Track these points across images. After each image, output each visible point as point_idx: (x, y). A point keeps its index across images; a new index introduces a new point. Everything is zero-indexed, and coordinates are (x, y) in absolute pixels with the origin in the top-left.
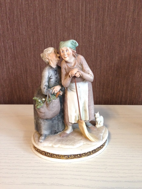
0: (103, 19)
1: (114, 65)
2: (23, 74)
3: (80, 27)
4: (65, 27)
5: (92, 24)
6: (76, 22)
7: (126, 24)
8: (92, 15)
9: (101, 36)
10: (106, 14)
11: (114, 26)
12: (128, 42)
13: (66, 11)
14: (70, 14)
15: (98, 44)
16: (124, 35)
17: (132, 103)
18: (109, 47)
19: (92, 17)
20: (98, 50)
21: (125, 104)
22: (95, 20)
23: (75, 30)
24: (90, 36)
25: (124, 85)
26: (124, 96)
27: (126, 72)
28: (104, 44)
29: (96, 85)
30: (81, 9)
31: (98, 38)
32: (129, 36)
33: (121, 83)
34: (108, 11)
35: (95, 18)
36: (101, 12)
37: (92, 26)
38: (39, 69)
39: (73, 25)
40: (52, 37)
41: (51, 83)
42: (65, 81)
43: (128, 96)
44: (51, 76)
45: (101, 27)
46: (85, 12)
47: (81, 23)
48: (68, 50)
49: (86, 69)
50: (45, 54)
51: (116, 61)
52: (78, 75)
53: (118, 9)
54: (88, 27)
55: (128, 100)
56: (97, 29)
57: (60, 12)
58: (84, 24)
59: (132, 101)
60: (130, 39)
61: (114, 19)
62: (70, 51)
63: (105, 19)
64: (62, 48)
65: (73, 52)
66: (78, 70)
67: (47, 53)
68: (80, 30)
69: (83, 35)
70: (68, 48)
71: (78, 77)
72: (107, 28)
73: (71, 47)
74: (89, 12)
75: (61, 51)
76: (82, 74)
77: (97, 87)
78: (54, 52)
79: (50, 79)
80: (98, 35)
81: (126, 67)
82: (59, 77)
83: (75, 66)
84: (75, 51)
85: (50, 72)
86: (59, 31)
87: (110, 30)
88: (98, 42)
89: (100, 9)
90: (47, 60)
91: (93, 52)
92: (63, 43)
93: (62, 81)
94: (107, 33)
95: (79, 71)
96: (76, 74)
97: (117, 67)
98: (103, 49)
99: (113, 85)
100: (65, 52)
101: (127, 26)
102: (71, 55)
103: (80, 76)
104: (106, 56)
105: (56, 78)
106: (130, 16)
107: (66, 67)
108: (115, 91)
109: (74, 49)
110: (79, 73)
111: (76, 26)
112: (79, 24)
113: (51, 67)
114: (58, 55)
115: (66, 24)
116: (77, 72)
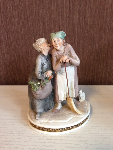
0: (85, 11)
1: (95, 51)
2: (16, 60)
3: (65, 19)
4: (52, 19)
5: (75, 16)
6: (61, 14)
7: (105, 16)
8: (75, 8)
9: (83, 26)
10: (87, 6)
11: (95, 17)
12: (107, 31)
13: (52, 5)
14: (55, 7)
15: (80, 33)
16: (104, 25)
17: (110, 84)
18: (90, 36)
19: (75, 10)
20: (81, 39)
21: (104, 84)
22: (78, 12)
23: (60, 21)
24: (74, 26)
25: (103, 68)
26: (103, 77)
27: (105, 57)
28: (86, 33)
29: (79, 69)
30: (65, 3)
31: (81, 27)
32: (107, 26)
33: (100, 67)
34: (89, 4)
35: (78, 11)
36: (83, 5)
37: (75, 17)
38: (30, 55)
39: (58, 17)
40: (40, 28)
41: (44, 69)
42: (56, 66)
43: (107, 78)
44: (44, 63)
45: (83, 18)
46: (69, 5)
47: (65, 15)
48: (59, 40)
49: (74, 56)
50: (37, 44)
51: (96, 48)
52: (68, 61)
53: (98, 3)
54: (71, 19)
55: (107, 81)
56: (80, 20)
57: (47, 6)
58: (68, 16)
59: (110, 82)
60: (108, 28)
61: (95, 11)
62: (61, 41)
63: (87, 12)
64: (54, 39)
65: (63, 41)
66: (67, 57)
67: (40, 43)
68: (65, 21)
69: (68, 25)
70: (59, 39)
71: (68, 62)
72: (89, 19)
73: (62, 38)
74: (73, 5)
75: (53, 41)
76: (71, 60)
77: (80, 70)
78: (45, 42)
79: (43, 65)
80: (81, 25)
81: (105, 53)
82: (50, 64)
83: (65, 53)
84: (65, 41)
85: (43, 59)
86: (46, 23)
87: (91, 21)
88: (80, 32)
89: (82, 3)
90: (40, 49)
91: (76, 40)
92: (54, 35)
93: (54, 67)
94: (88, 23)
95: (69, 57)
96: (66, 60)
97: (98, 53)
98: (85, 37)
99: (94, 68)
100: (57, 42)
101: (106, 16)
102: (62, 44)
103: (70, 62)
104: (88, 43)
105: (48, 64)
106: (109, 8)
107: (57, 55)
108: (96, 73)
109: (63, 39)
110: (69, 59)
111: (61, 18)
112: (64, 16)
113: (44, 55)
114: (49, 45)
115: (53, 16)
116: (67, 58)
